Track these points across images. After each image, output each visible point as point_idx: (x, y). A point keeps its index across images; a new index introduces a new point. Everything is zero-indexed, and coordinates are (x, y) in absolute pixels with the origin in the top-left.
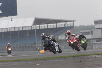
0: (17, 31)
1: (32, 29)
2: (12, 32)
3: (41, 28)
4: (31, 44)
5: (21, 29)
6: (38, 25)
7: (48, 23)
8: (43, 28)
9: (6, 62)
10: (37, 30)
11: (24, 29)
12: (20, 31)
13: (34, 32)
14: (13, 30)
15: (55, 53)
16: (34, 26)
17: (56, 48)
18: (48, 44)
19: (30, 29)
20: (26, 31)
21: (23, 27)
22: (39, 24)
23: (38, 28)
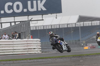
0: (62, 28)
1: (77, 26)
2: (57, 29)
3: (85, 25)
4: (76, 41)
5: (66, 26)
6: (82, 23)
7: (92, 21)
8: (87, 25)
9: (50, 58)
10: (81, 27)
11: (69, 26)
12: (65, 28)
13: (79, 29)
14: (58, 27)
15: (61, 52)
16: (78, 23)
17: (63, 47)
18: (54, 43)
19: (74, 26)
20: (70, 28)
21: (68, 24)
22: (84, 21)
23: (82, 25)
